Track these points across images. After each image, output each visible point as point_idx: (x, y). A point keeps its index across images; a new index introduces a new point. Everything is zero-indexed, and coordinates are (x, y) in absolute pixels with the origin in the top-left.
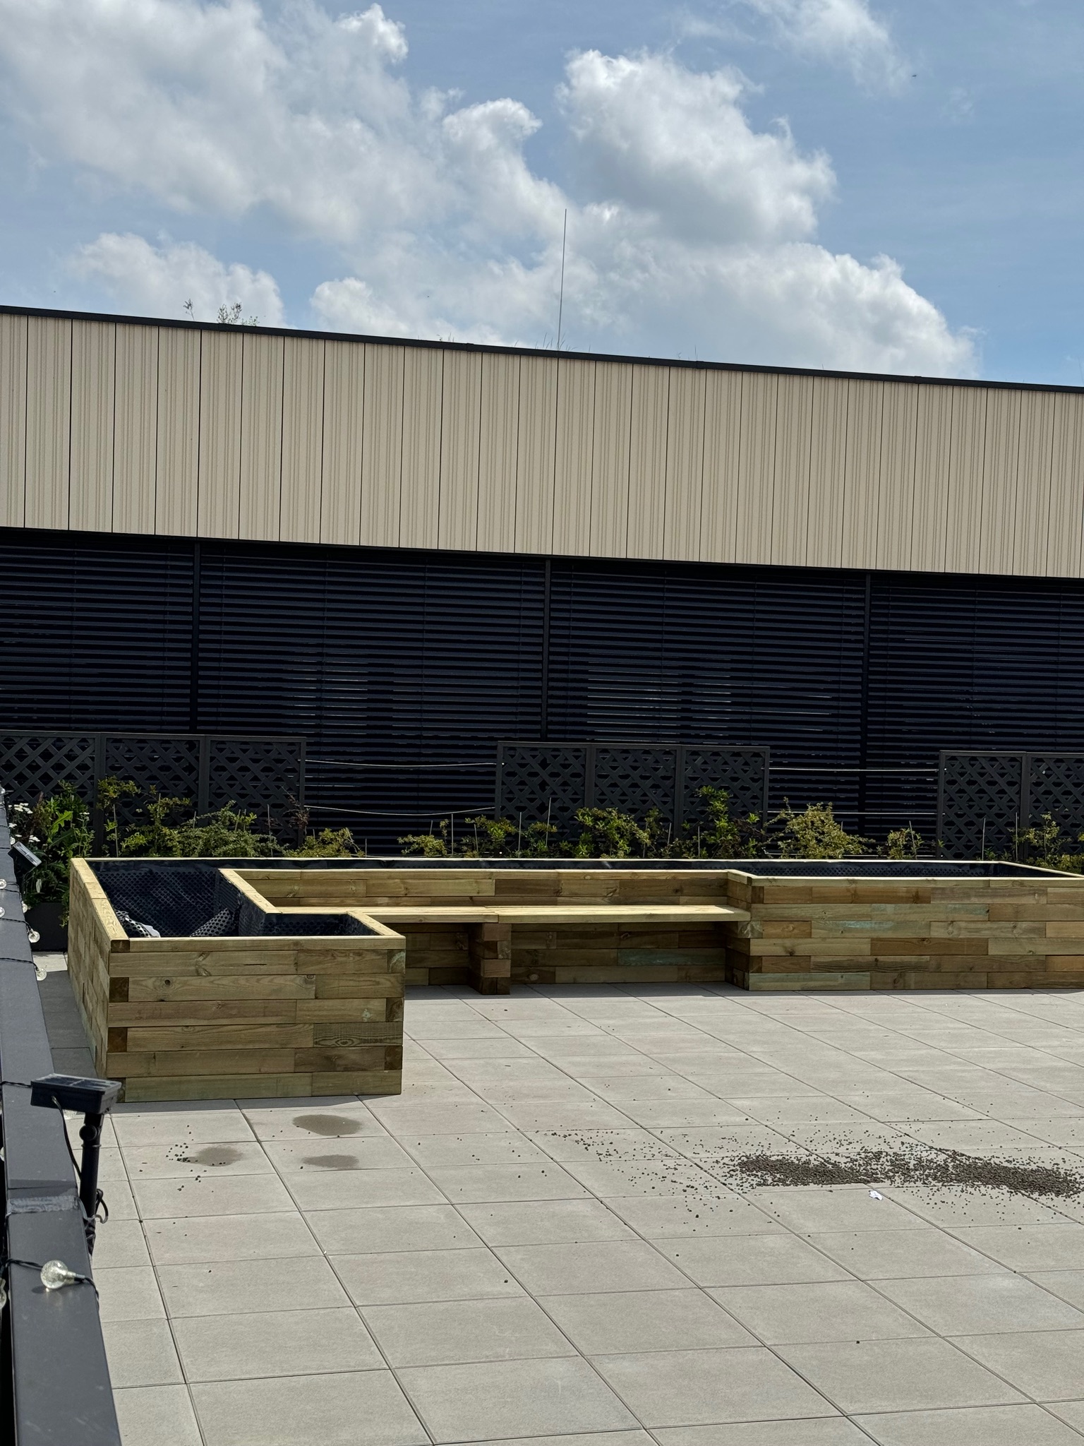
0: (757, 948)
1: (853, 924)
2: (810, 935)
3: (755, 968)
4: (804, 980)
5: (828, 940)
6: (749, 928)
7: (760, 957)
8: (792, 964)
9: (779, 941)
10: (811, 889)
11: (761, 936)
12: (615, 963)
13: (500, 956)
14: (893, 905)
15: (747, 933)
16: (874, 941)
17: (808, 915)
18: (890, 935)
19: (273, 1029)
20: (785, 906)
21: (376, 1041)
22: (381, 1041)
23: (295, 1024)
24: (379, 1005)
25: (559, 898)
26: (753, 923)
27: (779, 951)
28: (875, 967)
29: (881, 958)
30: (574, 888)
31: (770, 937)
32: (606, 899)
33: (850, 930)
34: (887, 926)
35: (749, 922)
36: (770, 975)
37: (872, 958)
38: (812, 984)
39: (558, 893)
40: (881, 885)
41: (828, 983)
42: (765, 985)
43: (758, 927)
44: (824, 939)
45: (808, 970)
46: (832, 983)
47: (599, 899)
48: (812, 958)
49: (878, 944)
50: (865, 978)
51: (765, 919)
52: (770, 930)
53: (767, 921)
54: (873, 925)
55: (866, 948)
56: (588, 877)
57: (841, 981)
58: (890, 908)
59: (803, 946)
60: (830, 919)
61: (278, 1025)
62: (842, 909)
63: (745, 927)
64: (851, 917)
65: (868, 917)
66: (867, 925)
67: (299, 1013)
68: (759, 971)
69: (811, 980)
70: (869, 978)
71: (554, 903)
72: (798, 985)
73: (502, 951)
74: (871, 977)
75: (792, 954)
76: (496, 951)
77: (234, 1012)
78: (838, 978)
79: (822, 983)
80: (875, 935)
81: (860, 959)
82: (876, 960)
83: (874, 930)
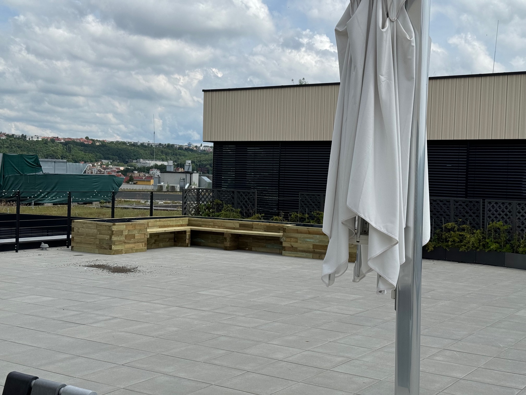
0: (284, 244)
1: (308, 240)
2: (297, 242)
3: (284, 250)
4: (296, 254)
5: (302, 244)
6: (282, 239)
7: (285, 247)
8: (292, 249)
9: (290, 243)
10: (298, 230)
11: (285, 241)
12: (265, 247)
13: (227, 241)
14: (319, 236)
15: (282, 240)
16: (314, 245)
17: (297, 237)
18: (318, 244)
19: (93, 239)
20: (291, 234)
21: (108, 244)
22: (109, 244)
23: (96, 239)
24: (109, 237)
25: (253, 229)
26: (283, 238)
27: (290, 246)
28: (314, 252)
29: (315, 250)
30: (256, 227)
31: (287, 242)
32: (263, 230)
33: (308, 242)
34: (317, 241)
35: (282, 237)
36: (287, 252)
37: (313, 250)
38: (297, 255)
39: (252, 228)
40: (316, 230)
41: (302, 255)
42: (286, 254)
43: (284, 239)
44: (301, 243)
45: (297, 251)
46: (302, 256)
47: (262, 230)
48: (298, 248)
49: (315, 246)
50: (311, 255)
51: (286, 237)
52: (288, 240)
53: (287, 237)
54: (313, 241)
55: (311, 247)
56: (259, 224)
57: (305, 255)
58: (318, 236)
59: (295, 245)
60: (302, 238)
61: (94, 239)
62: (306, 235)
63: (281, 239)
64: (308, 238)
65: (312, 238)
66: (312, 240)
67: (97, 237)
68: (285, 250)
69: (297, 254)
70: (312, 255)
71: (252, 230)
72: (294, 255)
73: (228, 240)
74: (313, 255)
75: (292, 247)
76: (226, 240)
77: (88, 236)
78: (304, 254)
79: (300, 255)
80: (314, 243)
81: (310, 250)
82: (314, 250)
83: (314, 242)
